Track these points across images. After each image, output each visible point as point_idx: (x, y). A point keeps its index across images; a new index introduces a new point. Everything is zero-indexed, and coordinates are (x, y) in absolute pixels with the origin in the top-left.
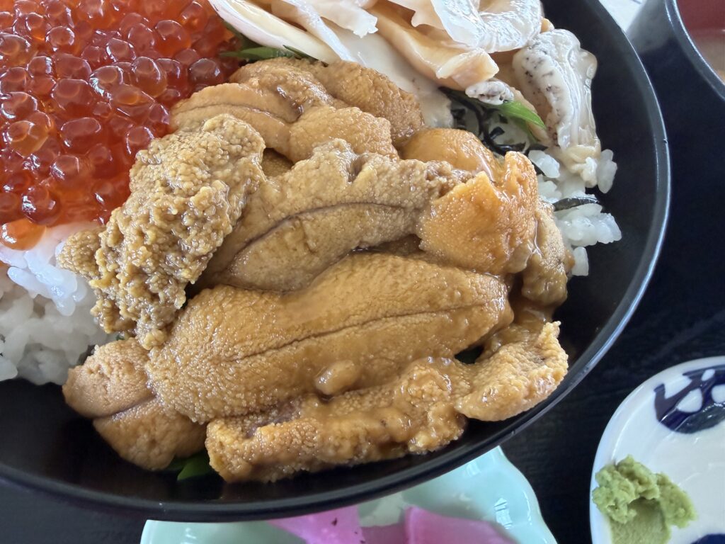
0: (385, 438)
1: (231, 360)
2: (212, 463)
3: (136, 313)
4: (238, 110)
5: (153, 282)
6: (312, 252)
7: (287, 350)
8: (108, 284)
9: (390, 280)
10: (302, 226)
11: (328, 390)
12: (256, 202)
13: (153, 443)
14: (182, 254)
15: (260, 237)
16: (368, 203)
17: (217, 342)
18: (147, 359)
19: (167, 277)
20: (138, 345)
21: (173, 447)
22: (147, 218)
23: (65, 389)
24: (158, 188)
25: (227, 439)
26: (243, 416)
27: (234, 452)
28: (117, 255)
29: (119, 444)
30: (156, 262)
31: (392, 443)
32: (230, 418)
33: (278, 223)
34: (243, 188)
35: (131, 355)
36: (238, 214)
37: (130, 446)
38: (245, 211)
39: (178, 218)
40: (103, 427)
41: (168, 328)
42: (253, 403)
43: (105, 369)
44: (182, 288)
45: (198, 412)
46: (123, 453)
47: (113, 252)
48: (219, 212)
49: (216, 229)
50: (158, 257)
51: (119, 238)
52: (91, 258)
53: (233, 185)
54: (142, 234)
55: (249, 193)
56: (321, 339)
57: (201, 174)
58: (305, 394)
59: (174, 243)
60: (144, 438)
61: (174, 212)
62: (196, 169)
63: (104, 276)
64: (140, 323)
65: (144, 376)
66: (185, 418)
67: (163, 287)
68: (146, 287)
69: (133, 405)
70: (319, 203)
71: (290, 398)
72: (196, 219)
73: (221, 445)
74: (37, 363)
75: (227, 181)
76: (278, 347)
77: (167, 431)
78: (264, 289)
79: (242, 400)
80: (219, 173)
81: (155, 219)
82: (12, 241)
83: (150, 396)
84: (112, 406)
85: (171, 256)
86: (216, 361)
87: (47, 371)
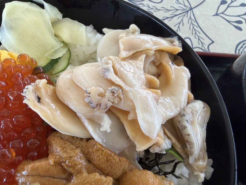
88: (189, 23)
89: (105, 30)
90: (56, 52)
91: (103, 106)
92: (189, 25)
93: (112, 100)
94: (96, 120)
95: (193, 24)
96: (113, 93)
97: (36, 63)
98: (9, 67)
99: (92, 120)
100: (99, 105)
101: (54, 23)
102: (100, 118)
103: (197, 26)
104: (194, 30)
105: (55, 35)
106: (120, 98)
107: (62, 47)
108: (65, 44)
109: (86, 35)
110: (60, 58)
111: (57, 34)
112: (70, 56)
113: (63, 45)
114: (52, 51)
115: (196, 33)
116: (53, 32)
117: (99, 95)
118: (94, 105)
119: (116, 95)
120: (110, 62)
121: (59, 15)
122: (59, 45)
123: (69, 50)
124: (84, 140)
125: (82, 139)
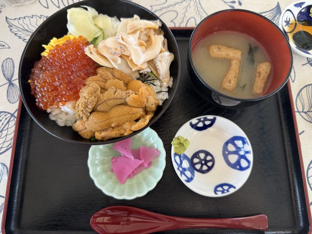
0: (120, 134)
1: (97, 123)
2: (96, 138)
3: (83, 116)
4: (96, 82)
5: (84, 112)
6: (109, 106)
7: (106, 121)
8: (78, 112)
9: (122, 110)
10: (107, 103)
11: (113, 127)
12: (99, 99)
13: (87, 135)
14: (88, 108)
15: (100, 104)
16: (117, 98)
17: (95, 120)
18: (85, 123)
19: (86, 111)
20: (83, 121)
21: (90, 136)
22: (82, 103)
23: (73, 127)
24: (84, 98)
25: (98, 134)
26: (100, 131)
27: (99, 136)
28: (79, 108)
29: (82, 136)
30: (84, 109)
31: (122, 134)
32: (98, 131)
33: (103, 102)
34: (97, 97)
35: (83, 122)
36: (96, 101)
37: (84, 136)
38: (98, 101)
39: (87, 103)
40: (79, 133)
41: (88, 118)
42: (101, 129)
43: (79, 125)
44: (89, 113)
45: (94, 130)
46: (83, 137)
47: (78, 107)
48: (93, 101)
49: (93, 104)
50: (85, 108)
51: (79, 105)
52: (75, 108)
53: (95, 97)
54: (82, 105)
55: (98, 98)
56: (111, 119)
57: (90, 95)
58: (110, 127)
59: (87, 107)
60: (86, 134)
61: (86, 102)
62: (89, 95)
63: (77, 111)
64: (83, 117)
65: (85, 125)
66: (92, 131)
67: (86, 112)
68: (84, 113)
69: (84, 130)
70: (109, 99)
71: (108, 128)
72: (90, 103)
73: (97, 135)
74: (68, 123)
75: (94, 96)
76: (105, 121)
77: (89, 133)
78: (102, 112)
79: (100, 129)
80: (93, 95)
81: (84, 103)
82: (62, 105)
83: (86, 128)
84: (80, 130)
85: (87, 108)
86: (95, 123)
87: (69, 124)
88: (194, 5)
89: (122, 19)
90: (96, 34)
91: (117, 54)
92: (194, 7)
93: (121, 50)
94: (115, 60)
95: (197, 7)
96: (121, 48)
97: (87, 40)
98: (76, 42)
99: (113, 60)
100: (115, 53)
101: (94, 18)
102: (117, 59)
103: (200, 8)
104: (198, 12)
105: (95, 25)
106: (124, 50)
107: (100, 31)
108: (101, 29)
109: (112, 23)
110: (98, 37)
111: (96, 24)
112: (104, 35)
113: (99, 30)
114: (94, 33)
115: (199, 13)
116: (94, 23)
117: (115, 49)
118: (113, 53)
119: (122, 48)
120: (120, 35)
121: (96, 13)
122: (98, 30)
123: (103, 32)
124: (111, 69)
125: (110, 68)
